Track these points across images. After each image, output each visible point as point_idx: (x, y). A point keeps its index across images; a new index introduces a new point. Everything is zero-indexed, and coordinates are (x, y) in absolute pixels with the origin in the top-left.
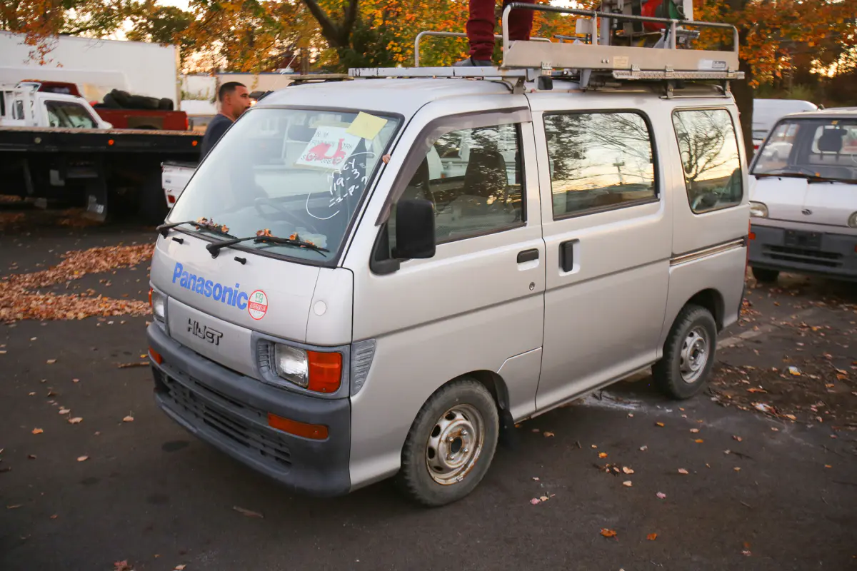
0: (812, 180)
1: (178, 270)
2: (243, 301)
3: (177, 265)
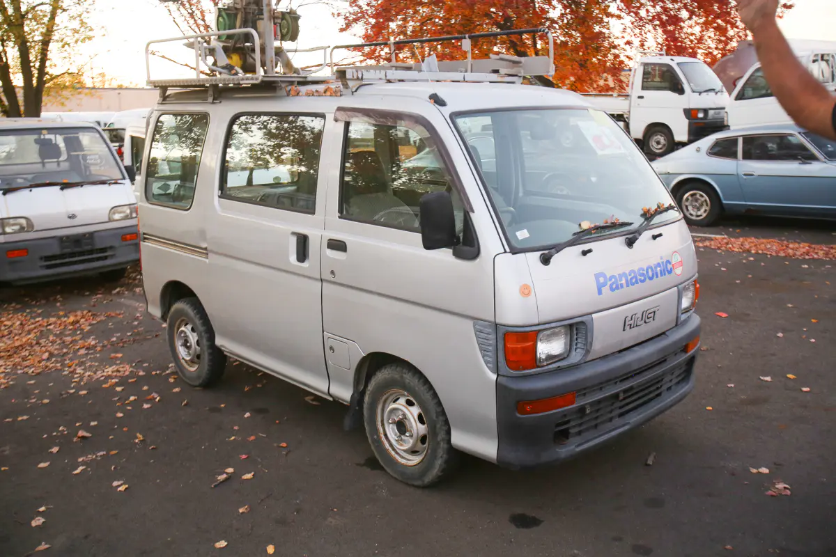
0: (65, 186)
1: (602, 280)
2: (668, 267)
3: (597, 276)
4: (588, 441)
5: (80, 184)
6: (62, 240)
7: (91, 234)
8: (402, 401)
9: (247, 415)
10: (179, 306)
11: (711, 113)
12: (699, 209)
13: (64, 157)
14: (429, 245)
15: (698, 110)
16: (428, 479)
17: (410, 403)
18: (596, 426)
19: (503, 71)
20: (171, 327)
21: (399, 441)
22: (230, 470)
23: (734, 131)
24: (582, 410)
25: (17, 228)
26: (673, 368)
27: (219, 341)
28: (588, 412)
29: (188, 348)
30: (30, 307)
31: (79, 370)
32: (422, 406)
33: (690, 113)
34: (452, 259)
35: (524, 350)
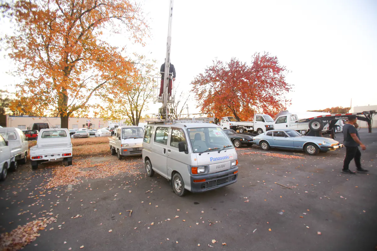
0: (135, 138)
1: (212, 159)
2: (228, 157)
3: (211, 158)
4: (209, 189)
5: (138, 138)
6: (133, 148)
7: (139, 147)
8: (178, 180)
9: (156, 182)
10: (147, 161)
11: (271, 126)
12: (265, 147)
13: (136, 133)
14: (180, 151)
15: (268, 126)
16: (181, 194)
17: (179, 180)
18: (211, 186)
19: (205, 120)
20: (146, 165)
21: (177, 187)
22: (149, 191)
23: (276, 130)
24: (207, 182)
25: (126, 146)
26: (231, 176)
27: (153, 168)
28: (208, 183)
29: (148, 169)
30: (127, 161)
31: (131, 172)
32: (181, 181)
33: (266, 126)
34: (185, 154)
35: (195, 171)
